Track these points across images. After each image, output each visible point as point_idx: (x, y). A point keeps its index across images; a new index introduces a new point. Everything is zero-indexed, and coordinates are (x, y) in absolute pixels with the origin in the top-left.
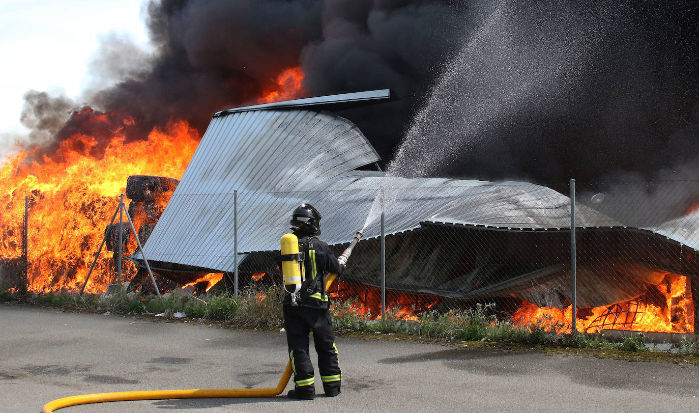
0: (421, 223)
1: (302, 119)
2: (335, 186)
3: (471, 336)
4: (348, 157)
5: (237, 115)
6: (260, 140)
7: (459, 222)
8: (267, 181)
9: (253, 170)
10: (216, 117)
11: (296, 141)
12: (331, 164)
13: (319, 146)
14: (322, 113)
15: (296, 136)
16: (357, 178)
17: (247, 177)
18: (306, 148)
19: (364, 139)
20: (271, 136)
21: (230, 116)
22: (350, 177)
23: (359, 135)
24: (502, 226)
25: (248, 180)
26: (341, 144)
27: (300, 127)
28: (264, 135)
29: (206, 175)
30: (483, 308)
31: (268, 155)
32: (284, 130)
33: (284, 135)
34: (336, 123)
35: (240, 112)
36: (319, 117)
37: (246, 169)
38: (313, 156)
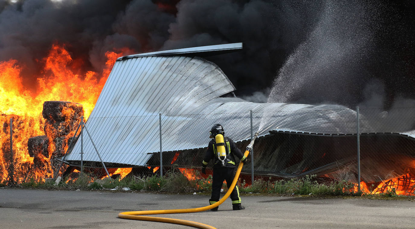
0: (270, 132)
1: (181, 63)
2: (208, 109)
3: (303, 192)
4: (214, 88)
5: (134, 59)
6: (153, 77)
7: (293, 131)
8: (161, 105)
9: (150, 98)
10: (119, 60)
11: (179, 78)
12: (204, 93)
13: (195, 81)
14: (195, 59)
15: (178, 75)
16: (222, 103)
17: (146, 103)
18: (186, 83)
19: (224, 76)
20: (161, 74)
21: (129, 60)
22: (217, 102)
23: (221, 73)
24: (319, 133)
25: (147, 105)
26: (210, 80)
27: (180, 68)
28: (156, 74)
29: (115, 101)
30: (309, 177)
31: (160, 88)
32: (169, 71)
33: (170, 74)
34: (206, 65)
35: (137, 57)
36: (193, 61)
37: (145, 97)
38: (191, 88)
